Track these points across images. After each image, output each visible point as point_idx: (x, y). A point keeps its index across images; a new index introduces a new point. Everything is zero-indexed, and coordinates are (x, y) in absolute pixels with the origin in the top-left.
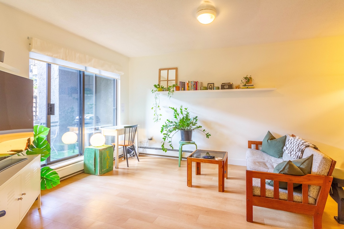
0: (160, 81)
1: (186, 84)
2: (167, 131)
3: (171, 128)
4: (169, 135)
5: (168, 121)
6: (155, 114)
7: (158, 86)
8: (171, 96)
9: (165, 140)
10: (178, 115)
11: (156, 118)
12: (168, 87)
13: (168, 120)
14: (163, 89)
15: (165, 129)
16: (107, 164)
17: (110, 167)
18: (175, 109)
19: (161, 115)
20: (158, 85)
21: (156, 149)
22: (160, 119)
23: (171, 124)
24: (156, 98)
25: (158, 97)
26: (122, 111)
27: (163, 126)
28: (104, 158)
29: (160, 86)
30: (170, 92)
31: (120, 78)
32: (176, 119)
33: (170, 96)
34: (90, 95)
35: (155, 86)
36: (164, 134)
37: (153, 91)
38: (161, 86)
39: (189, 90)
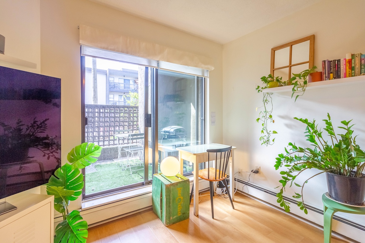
0: (273, 69)
1: (342, 63)
2: (290, 168)
3: (300, 163)
4: (294, 178)
5: (291, 147)
6: (264, 131)
7: (269, 79)
8: (298, 96)
9: (284, 185)
10: (320, 135)
11: (265, 138)
12: (292, 76)
13: (291, 144)
14: (278, 83)
15: (285, 164)
16: (179, 208)
17: (184, 214)
18: (310, 121)
19: (275, 132)
20: (270, 76)
21: (266, 191)
22: (273, 140)
23: (301, 154)
24: (266, 101)
25: (269, 99)
26: (212, 122)
27: (281, 156)
28: (174, 199)
29: (273, 78)
30: (298, 86)
31: (208, 76)
32: (313, 144)
33: (295, 95)
34: (180, 103)
35: (264, 79)
36: (283, 173)
37: (259, 89)
38: (275, 79)
39: (352, 76)
